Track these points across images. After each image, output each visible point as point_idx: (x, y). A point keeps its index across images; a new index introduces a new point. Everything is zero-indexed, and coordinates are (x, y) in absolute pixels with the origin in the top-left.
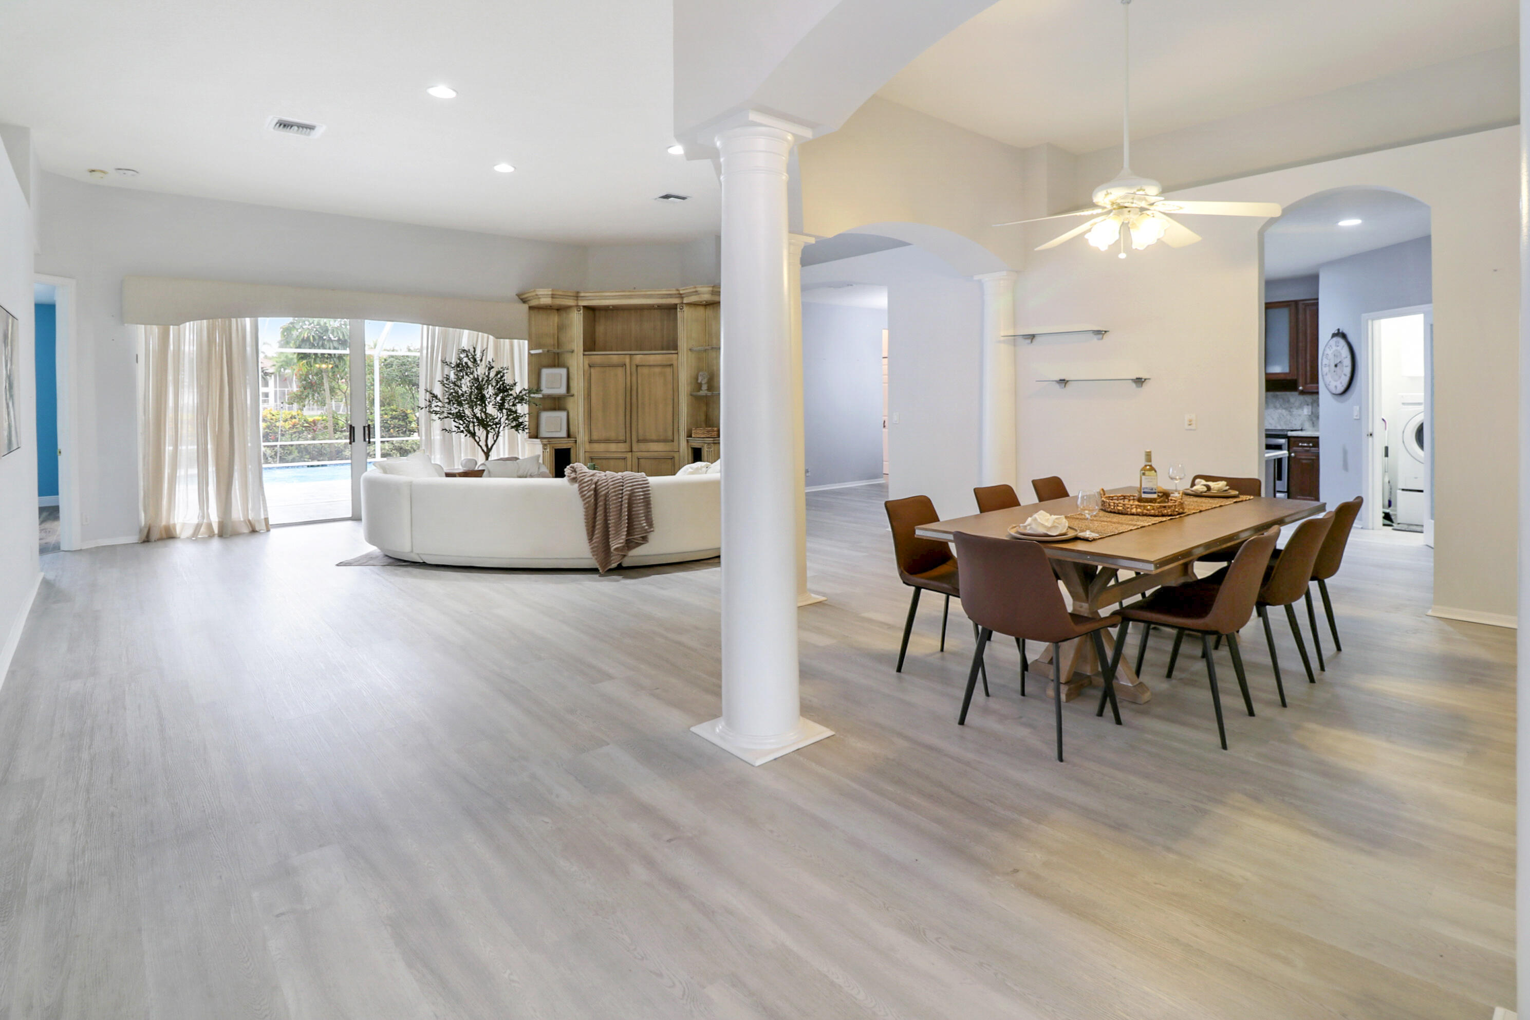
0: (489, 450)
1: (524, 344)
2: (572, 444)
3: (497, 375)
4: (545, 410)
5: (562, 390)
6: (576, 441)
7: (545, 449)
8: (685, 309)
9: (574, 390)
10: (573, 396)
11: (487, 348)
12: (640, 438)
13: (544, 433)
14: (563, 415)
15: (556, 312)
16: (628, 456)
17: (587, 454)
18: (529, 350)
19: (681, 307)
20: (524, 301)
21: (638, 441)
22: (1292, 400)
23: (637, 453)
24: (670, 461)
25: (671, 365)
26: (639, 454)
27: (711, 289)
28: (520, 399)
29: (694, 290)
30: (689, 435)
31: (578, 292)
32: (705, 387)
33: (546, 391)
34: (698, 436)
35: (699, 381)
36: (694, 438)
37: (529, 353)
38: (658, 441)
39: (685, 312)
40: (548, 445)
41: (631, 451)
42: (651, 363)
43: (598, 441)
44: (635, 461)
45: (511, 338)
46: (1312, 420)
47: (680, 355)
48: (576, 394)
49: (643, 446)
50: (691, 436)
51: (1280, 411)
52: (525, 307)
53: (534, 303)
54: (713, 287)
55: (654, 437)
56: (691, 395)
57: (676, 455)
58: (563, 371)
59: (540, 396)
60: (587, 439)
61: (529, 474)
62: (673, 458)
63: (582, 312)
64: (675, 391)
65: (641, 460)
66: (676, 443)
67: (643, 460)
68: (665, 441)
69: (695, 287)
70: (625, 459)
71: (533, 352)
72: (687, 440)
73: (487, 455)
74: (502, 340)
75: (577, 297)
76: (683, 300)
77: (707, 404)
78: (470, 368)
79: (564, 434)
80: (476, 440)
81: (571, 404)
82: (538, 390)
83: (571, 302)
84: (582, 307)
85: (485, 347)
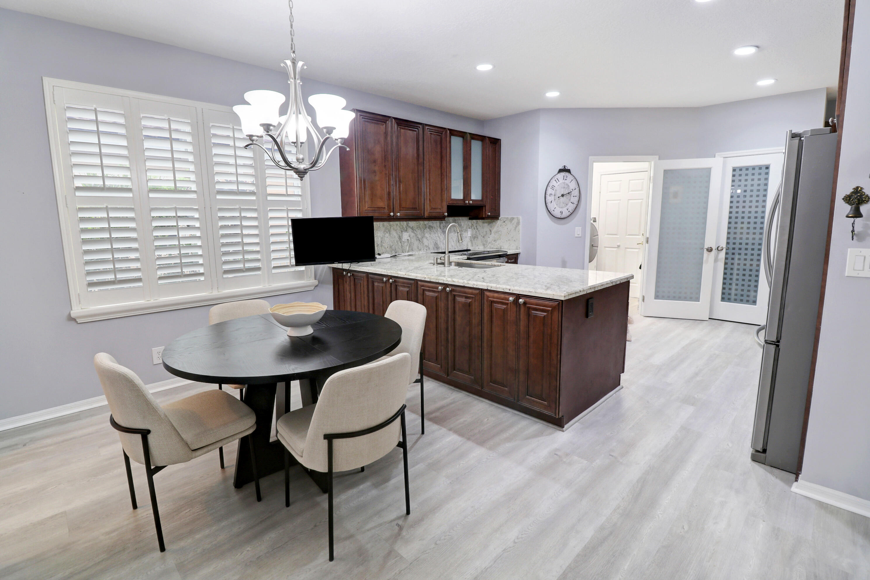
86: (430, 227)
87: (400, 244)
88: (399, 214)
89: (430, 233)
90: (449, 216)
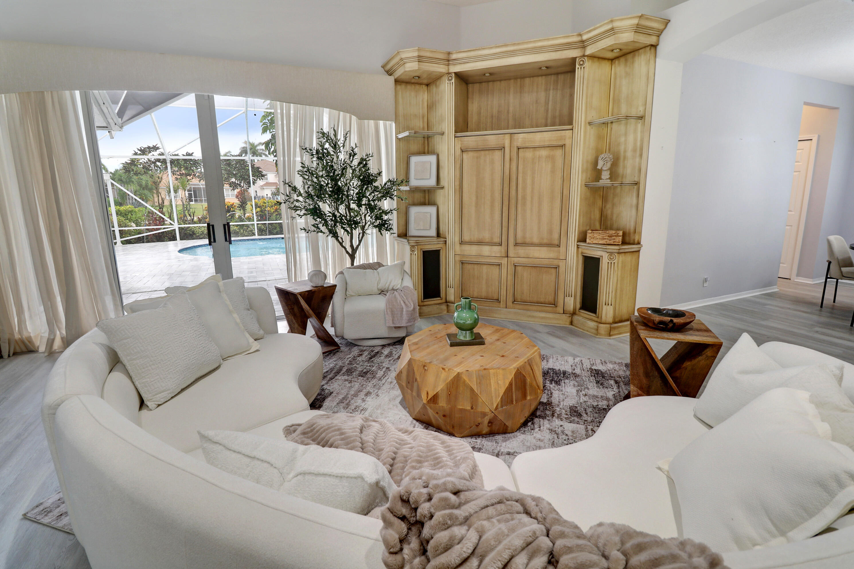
0: (354, 250)
1: (391, 126)
2: (440, 246)
3: (360, 163)
4: (414, 204)
5: (432, 182)
6: (446, 241)
7: (413, 251)
8: (588, 64)
9: (444, 182)
10: (443, 188)
11: (350, 131)
12: (518, 241)
13: (413, 231)
14: (432, 210)
15: (425, 87)
16: (503, 262)
17: (458, 258)
18: (396, 134)
19: (581, 63)
20: (390, 73)
21: (516, 244)
23: (513, 259)
24: (553, 271)
25: (563, 146)
26: (516, 260)
27: (635, 21)
28: (387, 193)
29: (609, 27)
30: (583, 239)
31: (449, 53)
32: (605, 175)
33: (414, 182)
34: (594, 242)
35: (599, 167)
36: (589, 244)
37: (397, 137)
38: (541, 245)
39: (586, 70)
40: (416, 247)
41: (507, 257)
42: (537, 144)
43: (471, 243)
44: (511, 269)
45: (377, 118)
47: (575, 130)
48: (446, 185)
49: (522, 251)
50: (584, 241)
52: (391, 80)
53: (398, 73)
54: (641, 17)
55: (536, 240)
56: (586, 186)
57: (562, 264)
58: (432, 159)
59: (407, 188)
60: (457, 239)
61: (391, 288)
62: (557, 268)
63: (453, 81)
64: (566, 179)
65: (517, 268)
66: (562, 249)
67: (521, 267)
68: (550, 245)
69: (612, 21)
70: (499, 265)
71: (400, 136)
72: (578, 245)
73: (352, 257)
74: (366, 121)
75: (448, 60)
76: (584, 51)
77: (605, 199)
78: (331, 155)
79: (433, 233)
80: (338, 240)
81: (440, 197)
82: (406, 181)
83: (441, 69)
84: (453, 75)
85: (348, 130)
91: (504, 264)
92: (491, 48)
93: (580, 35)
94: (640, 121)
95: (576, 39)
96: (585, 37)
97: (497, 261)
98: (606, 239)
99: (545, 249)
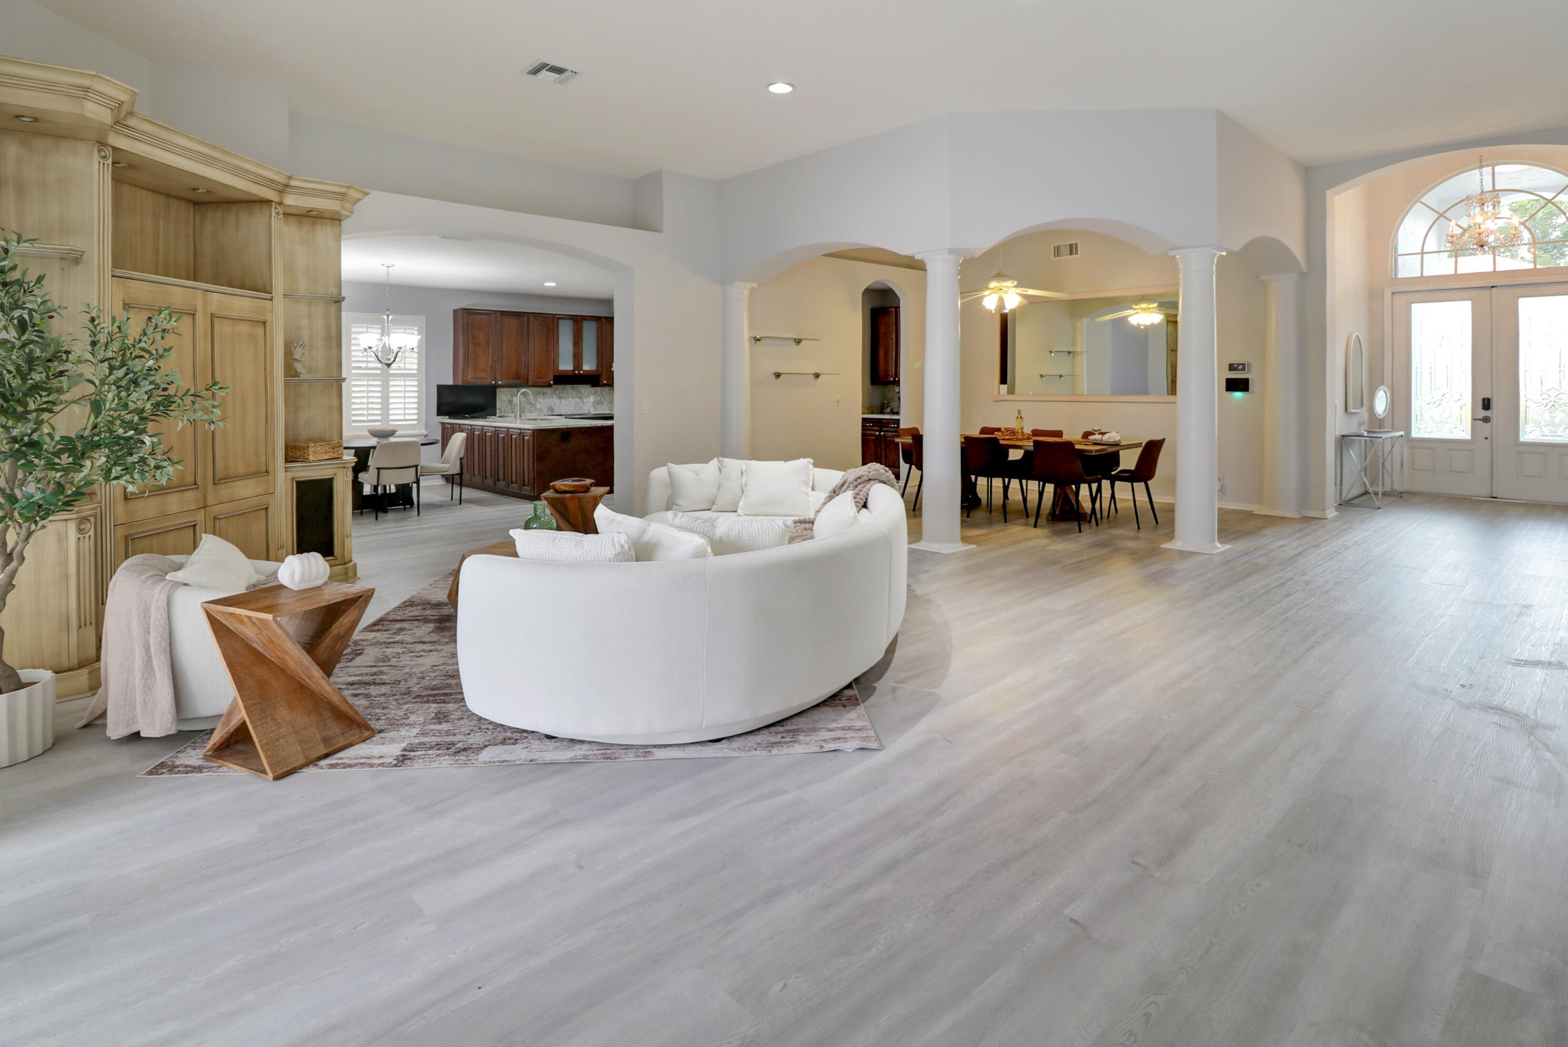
12: (218, 477)
16: (197, 516)
17: (121, 532)
19: (277, 211)
21: (215, 482)
22: (583, 391)
23: (212, 508)
25: (261, 320)
26: (216, 510)
32: (301, 368)
38: (248, 476)
39: (281, 222)
41: (204, 506)
42: (235, 314)
46: (594, 406)
47: (275, 301)
49: (223, 492)
51: (576, 399)
55: (241, 470)
57: (271, 501)
60: (119, 492)
62: (266, 509)
63: (109, 161)
65: (218, 521)
66: (270, 477)
67: (223, 519)
68: (257, 474)
70: (192, 523)
72: (286, 468)
75: (118, 122)
76: (282, 198)
84: (114, 151)
86: (544, 394)
87: (510, 407)
88: (500, 382)
89: (544, 399)
90: (555, 383)
91: (201, 521)
92: (193, 139)
93: (290, 178)
94: (334, 305)
95: (282, 179)
96: (293, 183)
97: (189, 520)
98: (329, 452)
99: (251, 481)
